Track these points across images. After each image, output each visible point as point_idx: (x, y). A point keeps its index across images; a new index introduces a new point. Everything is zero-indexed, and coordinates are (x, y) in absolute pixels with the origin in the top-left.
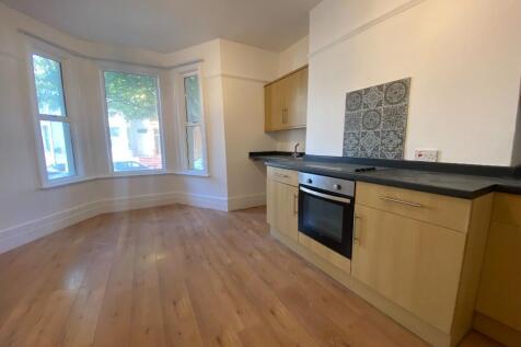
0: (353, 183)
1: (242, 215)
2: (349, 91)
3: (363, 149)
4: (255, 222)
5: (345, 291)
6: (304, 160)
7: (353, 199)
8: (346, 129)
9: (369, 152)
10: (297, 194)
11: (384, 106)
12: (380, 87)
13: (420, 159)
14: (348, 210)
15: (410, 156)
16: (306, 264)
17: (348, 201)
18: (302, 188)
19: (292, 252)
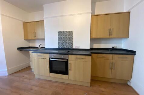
0: (68, 55)
1: (16, 75)
2: (59, 31)
3: (64, 46)
4: (26, 76)
5: (67, 84)
6: (45, 49)
7: (68, 59)
8: (59, 41)
9: (65, 47)
10: (49, 61)
11: (68, 36)
12: (67, 32)
13: (76, 48)
14: (67, 63)
15: (74, 47)
16: (54, 82)
17: (67, 60)
18: (50, 59)
19: (47, 81)
